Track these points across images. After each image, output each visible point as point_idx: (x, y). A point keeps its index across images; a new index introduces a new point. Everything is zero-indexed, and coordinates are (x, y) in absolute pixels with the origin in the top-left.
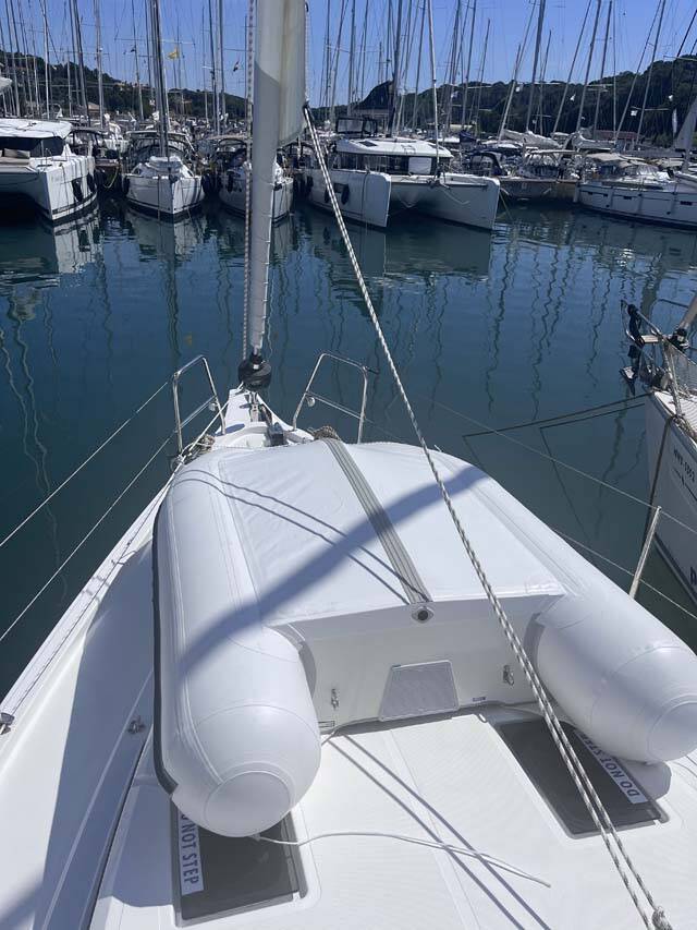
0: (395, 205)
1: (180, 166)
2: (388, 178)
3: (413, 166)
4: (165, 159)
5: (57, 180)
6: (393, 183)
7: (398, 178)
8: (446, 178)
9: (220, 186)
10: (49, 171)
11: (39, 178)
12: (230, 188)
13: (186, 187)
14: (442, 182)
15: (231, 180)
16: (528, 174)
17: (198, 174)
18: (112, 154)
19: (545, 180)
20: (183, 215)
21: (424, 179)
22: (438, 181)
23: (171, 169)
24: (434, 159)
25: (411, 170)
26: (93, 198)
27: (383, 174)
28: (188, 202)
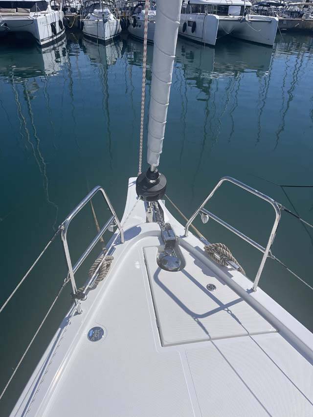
0: (221, 33)
1: (109, 14)
2: (218, 17)
3: (231, 11)
4: (101, 11)
5: (43, 23)
6: (220, 20)
7: (223, 18)
8: (249, 17)
9: (129, 23)
10: (38, 18)
11: (34, 22)
12: (134, 25)
13: (111, 26)
14: (247, 19)
15: (135, 21)
16: (286, 16)
17: (118, 18)
18: (73, 10)
19: (296, 19)
20: (110, 41)
21: (236, 17)
22: (245, 19)
23: (104, 16)
24: (242, 7)
25: (229, 13)
26: (62, 33)
27: (215, 15)
28: (113, 34)
